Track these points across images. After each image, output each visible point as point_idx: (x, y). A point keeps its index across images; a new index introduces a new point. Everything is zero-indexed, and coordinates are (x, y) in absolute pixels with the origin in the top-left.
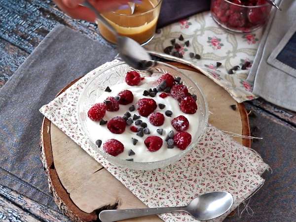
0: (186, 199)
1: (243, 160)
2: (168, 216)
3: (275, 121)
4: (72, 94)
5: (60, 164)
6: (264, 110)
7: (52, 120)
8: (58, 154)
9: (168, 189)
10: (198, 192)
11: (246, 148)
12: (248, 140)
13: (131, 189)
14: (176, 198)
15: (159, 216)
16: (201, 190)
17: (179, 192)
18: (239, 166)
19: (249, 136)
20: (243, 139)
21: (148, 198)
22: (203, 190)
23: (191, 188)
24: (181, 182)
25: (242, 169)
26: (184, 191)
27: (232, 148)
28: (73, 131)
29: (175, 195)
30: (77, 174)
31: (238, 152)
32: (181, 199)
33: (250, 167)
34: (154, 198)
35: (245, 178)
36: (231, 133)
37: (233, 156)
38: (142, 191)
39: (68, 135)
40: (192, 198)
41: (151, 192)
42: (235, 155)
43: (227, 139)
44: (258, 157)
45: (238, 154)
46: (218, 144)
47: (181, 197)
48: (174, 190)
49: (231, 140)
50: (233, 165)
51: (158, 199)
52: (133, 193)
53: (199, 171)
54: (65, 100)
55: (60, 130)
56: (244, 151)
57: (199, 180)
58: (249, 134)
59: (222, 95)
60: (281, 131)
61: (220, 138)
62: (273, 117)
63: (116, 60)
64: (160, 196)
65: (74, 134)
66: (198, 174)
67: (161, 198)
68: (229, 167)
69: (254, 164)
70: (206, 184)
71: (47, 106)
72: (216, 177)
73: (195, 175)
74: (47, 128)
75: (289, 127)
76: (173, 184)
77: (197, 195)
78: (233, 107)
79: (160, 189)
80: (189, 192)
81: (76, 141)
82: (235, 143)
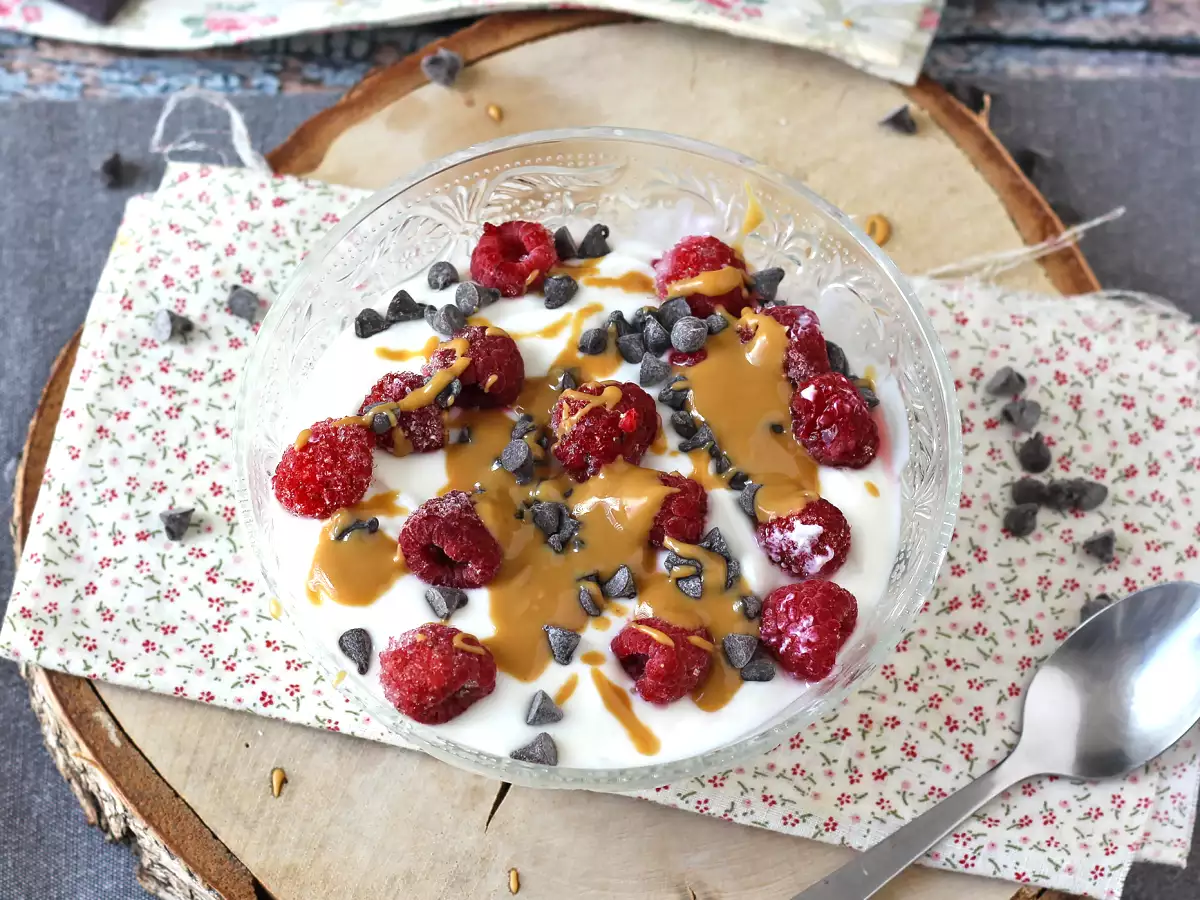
0: (990, 711)
1: (1114, 370)
2: (974, 844)
3: (1086, 69)
4: (97, 474)
5: (291, 872)
6: (999, 41)
7: (100, 668)
8: (251, 828)
9: (881, 711)
10: (1025, 649)
11: (1085, 303)
12: (1066, 256)
13: (717, 809)
14: (945, 733)
15: (930, 863)
16: (1032, 629)
17: (942, 693)
18: (1118, 415)
19: (1056, 232)
20: (1043, 260)
21: (826, 809)
22: (1037, 622)
23: (980, 639)
24: (917, 640)
25: (1141, 424)
26: (959, 680)
27: (1029, 339)
28: (244, 669)
29: (935, 719)
30: (409, 877)
31: (1066, 343)
32: (971, 723)
33: (1170, 389)
34: (851, 790)
35: (1177, 455)
36: (977, 260)
37: (1060, 378)
38: (777, 788)
39: (231, 705)
40: (1014, 691)
41: (816, 769)
42: (1068, 368)
43: (979, 302)
44: (1165, 316)
45: (1076, 353)
46: (955, 354)
47: (961, 714)
48: (915, 700)
49: (1001, 299)
50: (1090, 423)
51: (867, 784)
52: (740, 820)
54: (81, 528)
55: (178, 697)
56: (1089, 322)
57: (992, 586)
58: (1047, 219)
59: (807, 85)
60: (1146, 113)
61: (945, 321)
62: (1063, 54)
63: (175, 169)
64: (868, 766)
65: (264, 684)
66: (963, 557)
67: (880, 776)
68: (1077, 444)
69: (1177, 363)
70: (1033, 588)
71: (26, 613)
72: (1058, 530)
73: (957, 571)
74: (97, 723)
75: (1165, 69)
77: (1025, 663)
78: (902, 123)
79: (846, 733)
80: (987, 669)
81: (293, 716)
82: (1026, 308)
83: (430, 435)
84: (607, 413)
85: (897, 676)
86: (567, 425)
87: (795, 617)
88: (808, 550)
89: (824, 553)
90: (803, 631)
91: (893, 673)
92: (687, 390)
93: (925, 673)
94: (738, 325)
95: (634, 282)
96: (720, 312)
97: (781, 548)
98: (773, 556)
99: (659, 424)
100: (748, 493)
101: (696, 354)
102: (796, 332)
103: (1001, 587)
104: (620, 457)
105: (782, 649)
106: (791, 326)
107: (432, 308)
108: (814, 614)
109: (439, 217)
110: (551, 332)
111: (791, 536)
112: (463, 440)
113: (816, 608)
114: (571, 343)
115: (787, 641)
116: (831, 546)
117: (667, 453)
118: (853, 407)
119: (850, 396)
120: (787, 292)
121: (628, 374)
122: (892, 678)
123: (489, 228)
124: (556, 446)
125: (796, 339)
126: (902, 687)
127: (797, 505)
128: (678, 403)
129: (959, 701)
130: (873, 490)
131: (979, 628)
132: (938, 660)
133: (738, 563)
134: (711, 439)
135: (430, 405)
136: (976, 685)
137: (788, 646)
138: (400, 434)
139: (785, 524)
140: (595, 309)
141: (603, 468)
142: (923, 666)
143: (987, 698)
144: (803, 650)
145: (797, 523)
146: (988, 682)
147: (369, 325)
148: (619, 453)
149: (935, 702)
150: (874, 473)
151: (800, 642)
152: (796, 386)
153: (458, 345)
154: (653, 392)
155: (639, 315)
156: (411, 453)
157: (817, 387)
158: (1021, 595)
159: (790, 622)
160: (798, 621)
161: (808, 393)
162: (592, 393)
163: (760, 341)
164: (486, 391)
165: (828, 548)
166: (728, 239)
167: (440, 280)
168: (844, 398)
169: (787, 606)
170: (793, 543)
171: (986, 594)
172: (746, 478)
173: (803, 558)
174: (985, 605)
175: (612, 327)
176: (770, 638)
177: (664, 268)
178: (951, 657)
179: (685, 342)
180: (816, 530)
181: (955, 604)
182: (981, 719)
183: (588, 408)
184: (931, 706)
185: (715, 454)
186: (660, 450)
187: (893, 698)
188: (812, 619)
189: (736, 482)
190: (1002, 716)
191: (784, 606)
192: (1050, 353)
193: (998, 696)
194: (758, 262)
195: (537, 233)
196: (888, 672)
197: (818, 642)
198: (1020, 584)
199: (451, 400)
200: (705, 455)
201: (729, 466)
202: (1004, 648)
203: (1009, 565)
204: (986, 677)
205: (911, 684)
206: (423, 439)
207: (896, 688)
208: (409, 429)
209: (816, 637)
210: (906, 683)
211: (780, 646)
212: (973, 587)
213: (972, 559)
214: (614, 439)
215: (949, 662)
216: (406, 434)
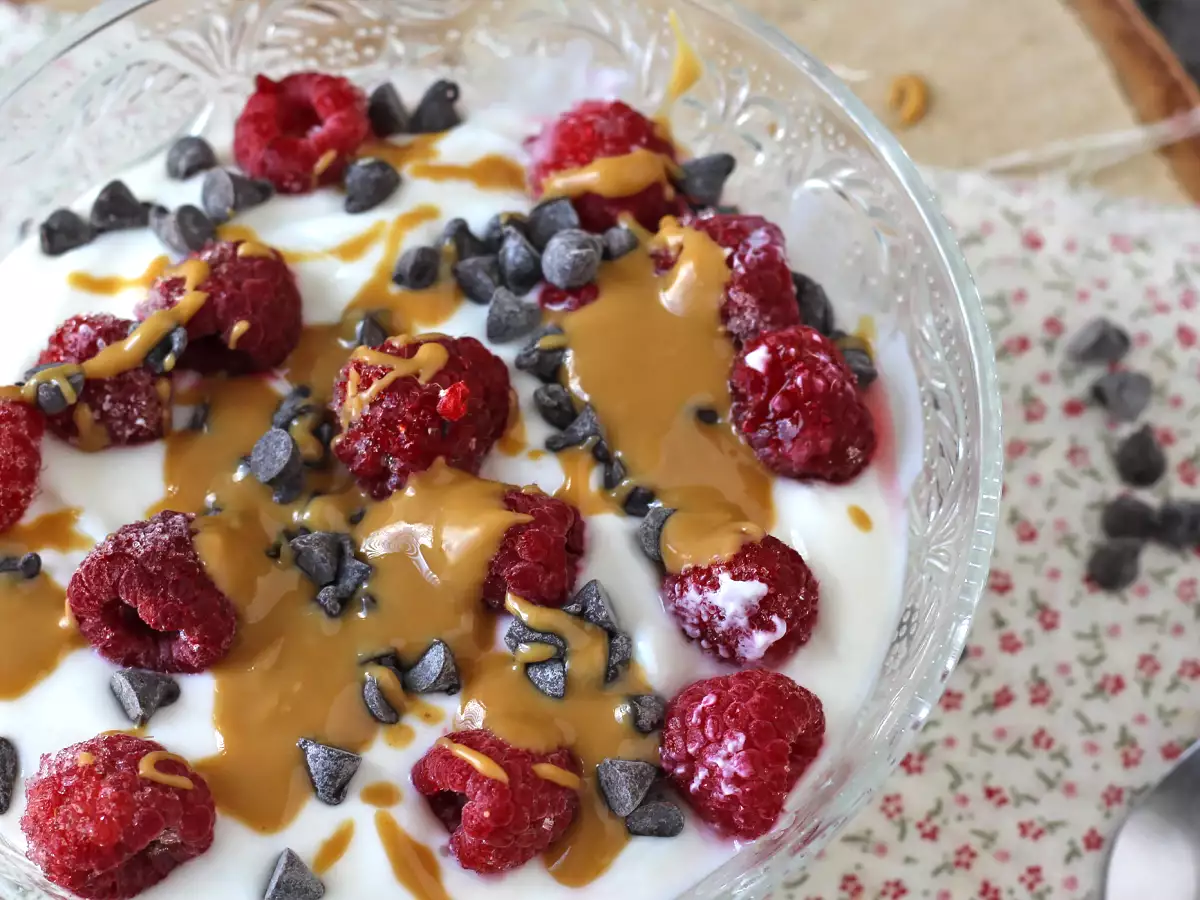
0: (1054, 874)
9: (877, 872)
10: (1114, 773)
16: (1126, 740)
17: (976, 843)
19: (1188, 105)
20: (1167, 150)
22: (1135, 731)
23: (1041, 759)
24: (941, 754)
26: (1006, 822)
27: (1139, 273)
36: (1058, 147)
37: (1186, 337)
40: (1094, 841)
46: (1021, 296)
47: (1006, 877)
48: (933, 855)
49: (1097, 210)
53: (1020, 593)
57: (1064, 669)
58: (1174, 87)
61: (1006, 243)
66: (1020, 622)
70: (1130, 675)
72: (1173, 581)
73: (1010, 645)
76: (891, 806)
77: (1113, 796)
80: (1051, 807)
82: (1136, 221)
83: (136, 418)
84: (419, 386)
85: (906, 814)
86: (354, 406)
87: (715, 735)
88: (743, 622)
89: (769, 627)
90: (728, 758)
91: (899, 810)
92: (562, 349)
93: (951, 809)
94: (653, 244)
95: (493, 172)
96: (625, 224)
97: (699, 617)
98: (688, 628)
99: (512, 404)
100: (651, 521)
101: (581, 290)
102: (742, 258)
103: (1078, 671)
104: (441, 460)
105: (694, 786)
106: (736, 248)
107: (162, 211)
108: (745, 731)
109: (183, 64)
110: (351, 250)
111: (716, 598)
112: (196, 426)
113: (751, 719)
114: (382, 270)
115: (702, 774)
116: (781, 616)
117: (523, 454)
118: (828, 383)
119: (825, 365)
120: (737, 191)
121: (467, 322)
122: (897, 818)
123: (263, 83)
124: (338, 440)
125: (742, 270)
126: (913, 833)
127: (725, 547)
128: (548, 369)
129: (1004, 856)
130: (862, 519)
131: (1041, 739)
132: (973, 789)
133: (629, 640)
134: (595, 433)
135: (136, 369)
136: (1032, 831)
137: (703, 782)
138: (85, 416)
139: (706, 578)
140: (427, 214)
141: (413, 479)
142: (948, 798)
143: (1049, 853)
144: (727, 790)
145: (725, 578)
146: (1053, 826)
147: (62, 235)
148: (440, 454)
149: (964, 858)
150: (866, 491)
151: (721, 776)
152: (740, 344)
153: (191, 271)
154: (507, 353)
155: (495, 226)
156: (105, 448)
157: (773, 350)
158: (1111, 685)
159: (708, 742)
160: (720, 741)
161: (757, 359)
162: (400, 353)
163: (684, 271)
164: (232, 346)
165: (775, 619)
166: (648, 105)
167: (183, 164)
168: (813, 368)
169: (703, 715)
170: (717, 609)
171: (1055, 682)
172: (651, 496)
173: (734, 635)
174: (1052, 700)
175: (448, 245)
176: (675, 766)
177: (542, 152)
178: (993, 784)
179: (563, 271)
180: (755, 589)
181: (1003, 699)
182: (1039, 887)
183: (389, 378)
184: (958, 864)
185: (602, 456)
186: (514, 448)
187: (899, 850)
188: (742, 738)
189: (635, 503)
190: (1071, 883)
191: (699, 715)
192: (1171, 296)
193: (1066, 849)
194: (695, 144)
195: (340, 93)
196: (891, 807)
197: (752, 777)
198: (1109, 668)
199: (169, 361)
200: (588, 458)
201: (622, 478)
202: (1079, 771)
203: (1094, 635)
204: (1050, 818)
205: (928, 828)
206: (124, 425)
207: (902, 835)
208: (100, 407)
209: (748, 770)
210: (920, 826)
211: (691, 780)
212: (1035, 670)
213: (1034, 624)
214: (430, 431)
215: (990, 793)
216: (96, 415)
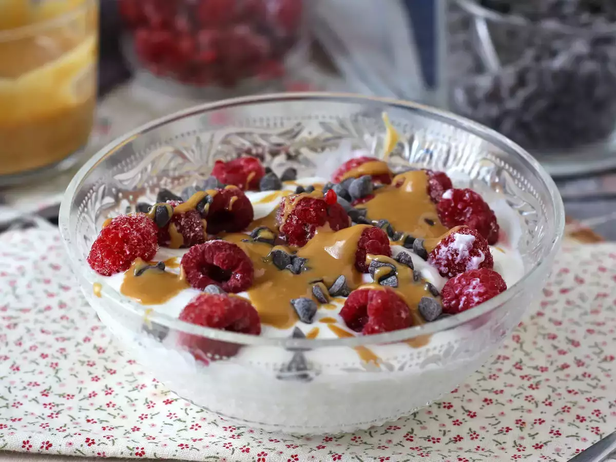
0: (606, 411)
9: (530, 417)
14: (578, 424)
17: (569, 405)
23: (588, 381)
24: (545, 383)
26: (580, 398)
29: (569, 418)
32: (594, 417)
41: (492, 447)
47: (585, 413)
48: (552, 410)
51: (531, 451)
53: (561, 338)
57: (588, 357)
64: (528, 443)
66: (564, 346)
67: (538, 447)
73: (562, 353)
79: (509, 429)
80: (597, 393)
83: (195, 228)
85: (536, 400)
86: (289, 209)
87: (466, 282)
88: (467, 253)
89: (479, 255)
90: (474, 288)
91: (533, 399)
92: (364, 209)
93: (555, 397)
94: (391, 185)
97: (447, 259)
98: (443, 269)
100: (418, 241)
101: (367, 197)
103: (593, 356)
104: (327, 223)
105: (460, 306)
108: (480, 278)
110: (268, 200)
113: (480, 275)
115: (464, 299)
122: (533, 401)
129: (582, 408)
130: (501, 250)
131: (585, 375)
132: (563, 391)
133: (419, 272)
134: (387, 223)
135: (193, 210)
136: (592, 400)
137: (465, 302)
138: (174, 228)
139: (448, 240)
141: (317, 230)
142: (552, 394)
143: (601, 405)
145: (457, 236)
146: (600, 398)
148: (327, 221)
149: (566, 409)
151: (473, 295)
156: (180, 248)
158: (609, 358)
159: (463, 286)
160: (469, 284)
161: (447, 195)
164: (230, 209)
170: (455, 251)
171: (585, 360)
173: (462, 265)
176: (450, 303)
178: (570, 389)
180: (470, 238)
181: (565, 367)
182: (600, 415)
185: (390, 233)
188: (479, 280)
189: (407, 244)
191: (457, 280)
193: (608, 404)
196: (529, 399)
197: (487, 291)
199: (206, 207)
202: (605, 382)
203: (596, 345)
204: (597, 396)
205: (547, 403)
206: (190, 231)
207: (537, 406)
208: (180, 224)
209: (484, 289)
210: (543, 402)
211: (459, 304)
212: (575, 358)
213: (570, 346)
214: (322, 210)
215: (570, 392)
216: (178, 228)
